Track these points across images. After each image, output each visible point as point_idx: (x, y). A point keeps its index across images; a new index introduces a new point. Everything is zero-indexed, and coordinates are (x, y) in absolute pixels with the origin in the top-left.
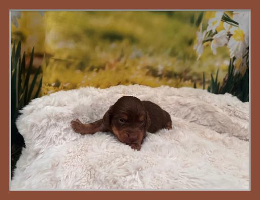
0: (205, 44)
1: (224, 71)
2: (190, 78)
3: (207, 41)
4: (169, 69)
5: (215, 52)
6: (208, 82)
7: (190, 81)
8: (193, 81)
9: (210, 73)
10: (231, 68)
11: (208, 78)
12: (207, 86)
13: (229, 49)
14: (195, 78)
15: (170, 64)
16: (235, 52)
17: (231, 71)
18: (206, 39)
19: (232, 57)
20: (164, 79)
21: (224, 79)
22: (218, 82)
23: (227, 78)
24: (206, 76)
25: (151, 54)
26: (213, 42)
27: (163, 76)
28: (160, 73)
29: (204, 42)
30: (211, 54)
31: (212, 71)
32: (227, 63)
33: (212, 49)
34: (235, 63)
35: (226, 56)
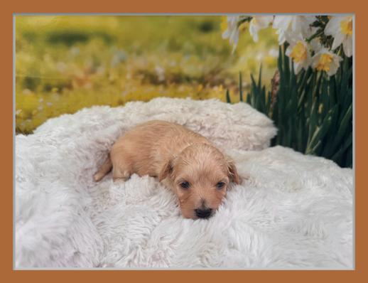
0: (242, 26)
1: (270, 67)
2: (221, 82)
3: (244, 21)
4: (175, 71)
5: (256, 39)
6: (248, 87)
7: (221, 86)
8: (225, 87)
9: (249, 73)
10: (283, 62)
11: (247, 82)
12: (245, 94)
13: (277, 29)
14: (228, 82)
15: (173, 64)
16: (286, 34)
17: (283, 66)
18: (242, 19)
19: (281, 43)
20: (171, 86)
21: (273, 80)
22: (262, 86)
23: (278, 79)
24: (243, 78)
25: (139, 53)
26: (252, 21)
27: (168, 82)
28: (161, 78)
29: (239, 24)
30: (251, 42)
31: (253, 69)
32: (274, 53)
33: (251, 34)
34: (288, 52)
35: (273, 42)
